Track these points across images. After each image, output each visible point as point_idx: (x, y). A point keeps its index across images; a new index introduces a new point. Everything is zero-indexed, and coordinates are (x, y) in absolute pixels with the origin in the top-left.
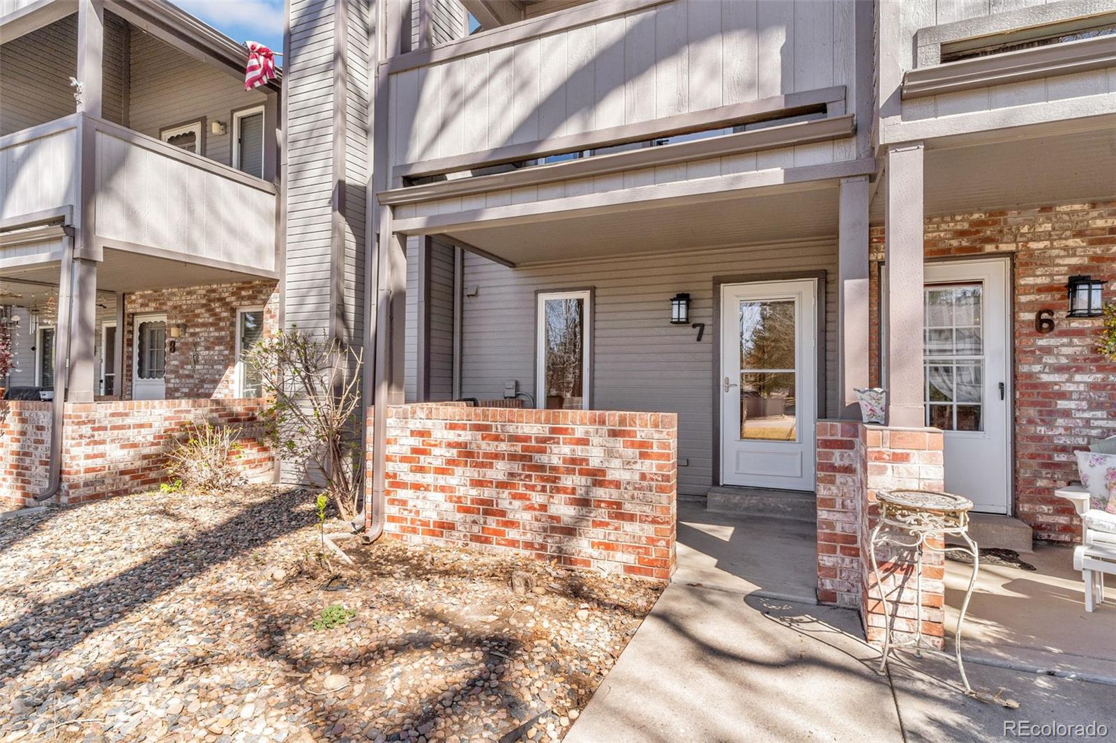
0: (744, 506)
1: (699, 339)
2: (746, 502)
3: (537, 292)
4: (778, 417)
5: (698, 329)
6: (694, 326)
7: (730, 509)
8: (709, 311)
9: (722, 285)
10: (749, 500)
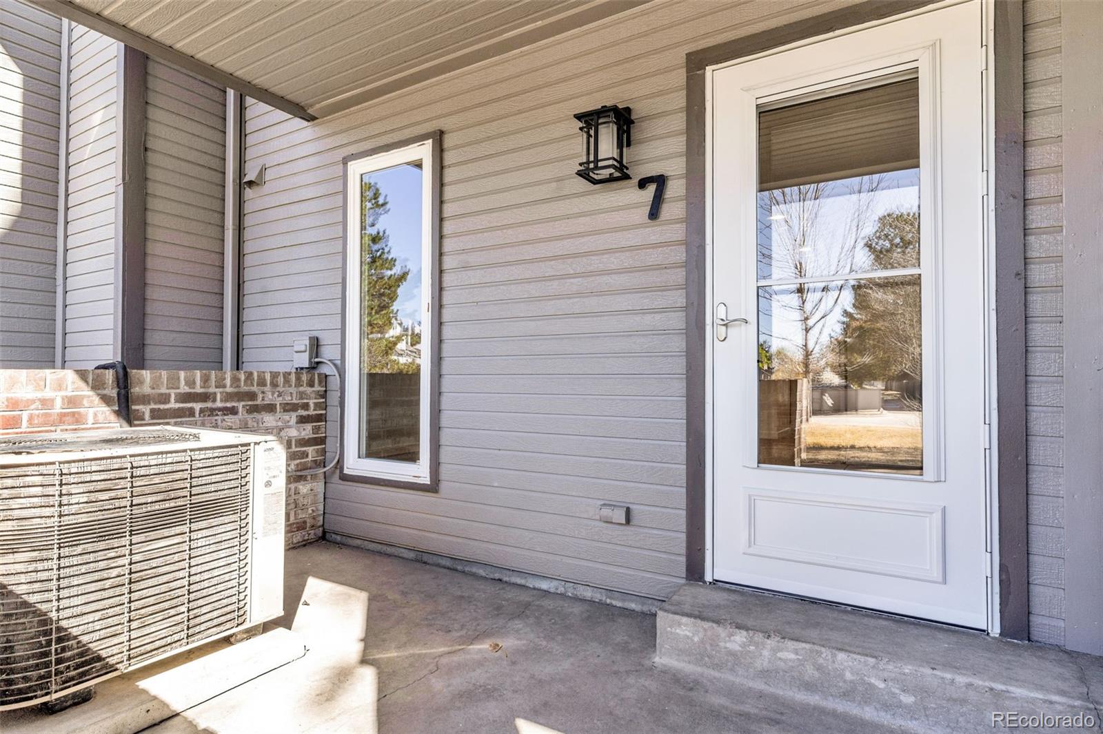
0: (759, 664)
1: (654, 214)
2: (766, 653)
3: (345, 161)
4: (875, 411)
5: (652, 188)
6: (643, 184)
7: (718, 667)
8: (678, 144)
9: (709, 69)
10: (775, 651)
